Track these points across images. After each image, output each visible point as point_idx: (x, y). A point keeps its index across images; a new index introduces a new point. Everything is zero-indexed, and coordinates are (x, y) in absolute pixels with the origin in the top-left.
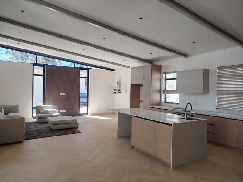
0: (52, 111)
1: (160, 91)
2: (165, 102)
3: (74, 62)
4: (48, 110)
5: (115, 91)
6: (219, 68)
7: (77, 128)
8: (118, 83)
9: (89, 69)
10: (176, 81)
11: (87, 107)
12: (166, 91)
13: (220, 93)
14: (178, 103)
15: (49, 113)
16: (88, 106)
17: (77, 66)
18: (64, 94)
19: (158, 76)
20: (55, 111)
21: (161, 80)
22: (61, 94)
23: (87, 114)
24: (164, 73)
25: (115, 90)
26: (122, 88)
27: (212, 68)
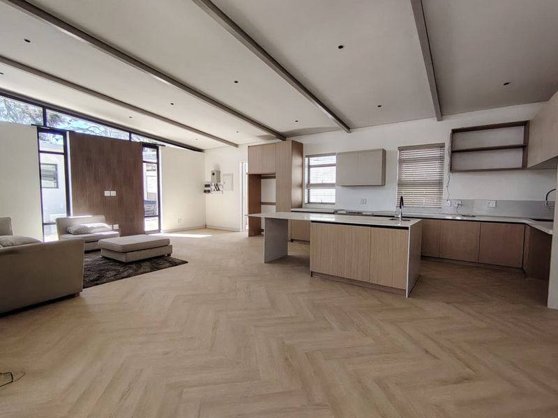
0: (98, 227)
1: (301, 186)
2: (309, 202)
3: (131, 131)
4: (89, 226)
5: (207, 189)
6: (401, 149)
7: (169, 255)
8: (213, 174)
9: (160, 147)
10: (335, 167)
11: (157, 218)
12: (309, 185)
13: (401, 184)
14: (334, 204)
15: (92, 231)
16: (159, 216)
17: (135, 138)
18: (113, 193)
19: (297, 161)
20: (103, 227)
21: (302, 166)
22: (107, 193)
23: (159, 231)
24: (307, 156)
25: (207, 186)
26: (222, 183)
27: (392, 148)
